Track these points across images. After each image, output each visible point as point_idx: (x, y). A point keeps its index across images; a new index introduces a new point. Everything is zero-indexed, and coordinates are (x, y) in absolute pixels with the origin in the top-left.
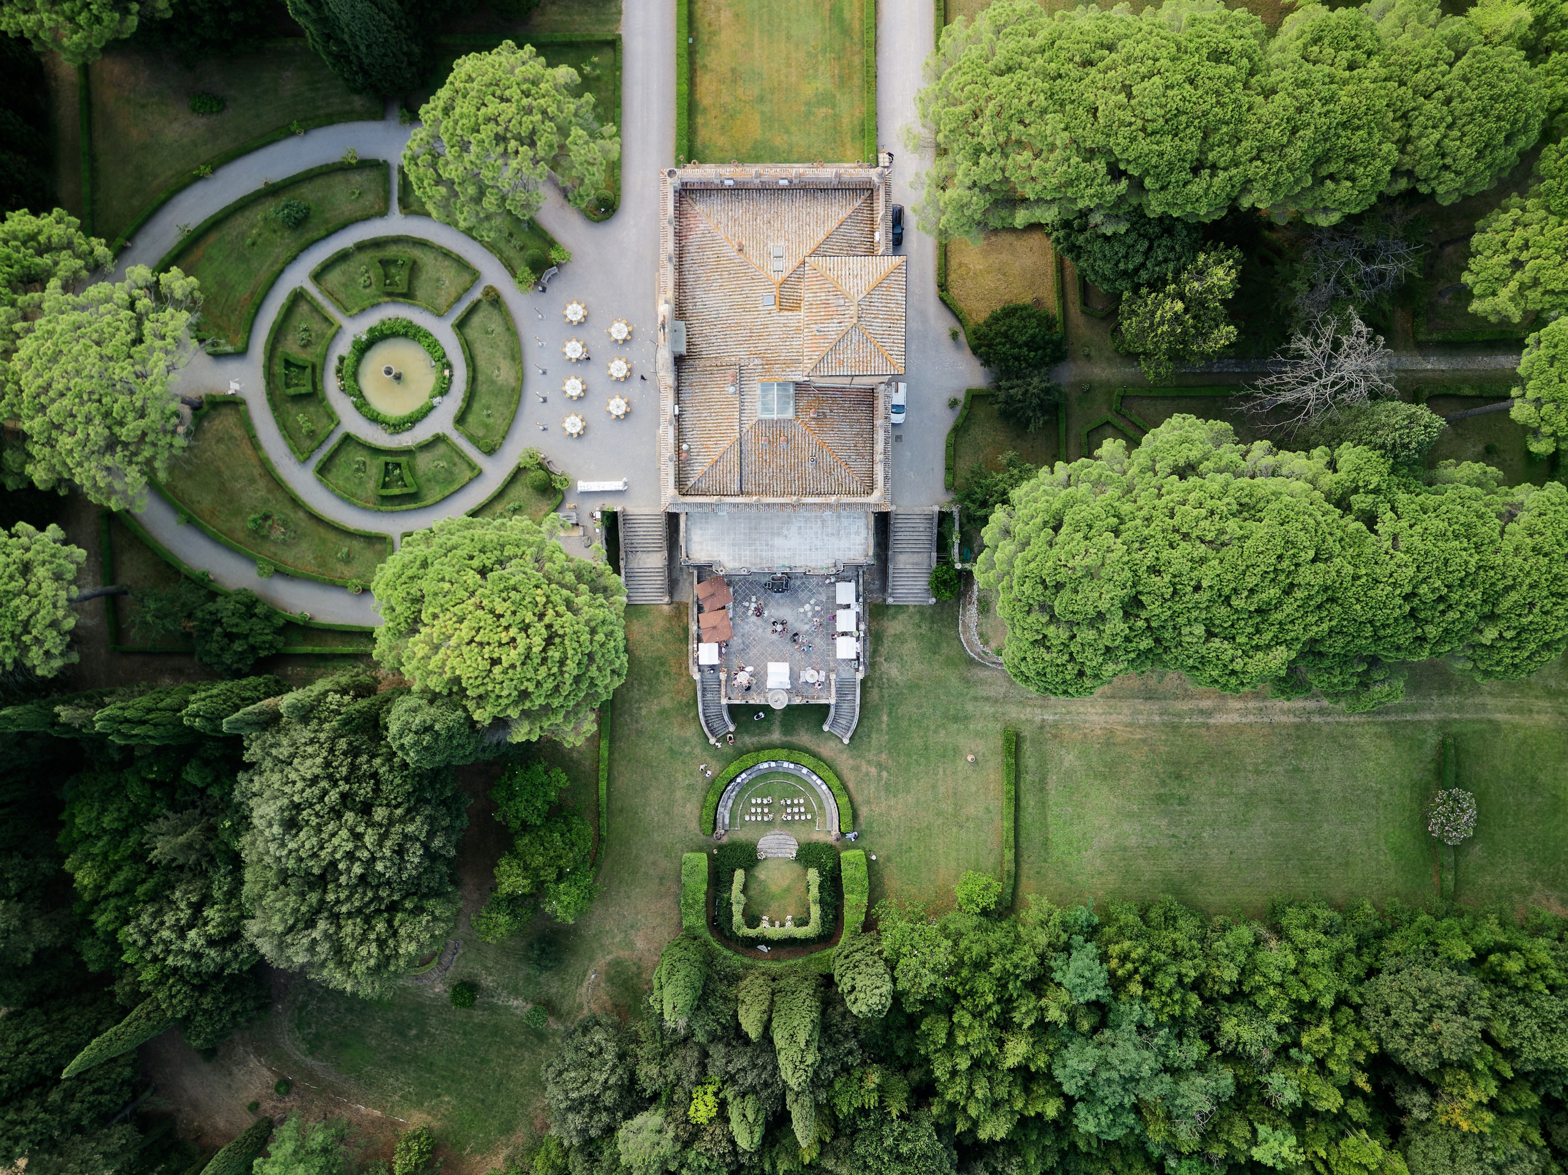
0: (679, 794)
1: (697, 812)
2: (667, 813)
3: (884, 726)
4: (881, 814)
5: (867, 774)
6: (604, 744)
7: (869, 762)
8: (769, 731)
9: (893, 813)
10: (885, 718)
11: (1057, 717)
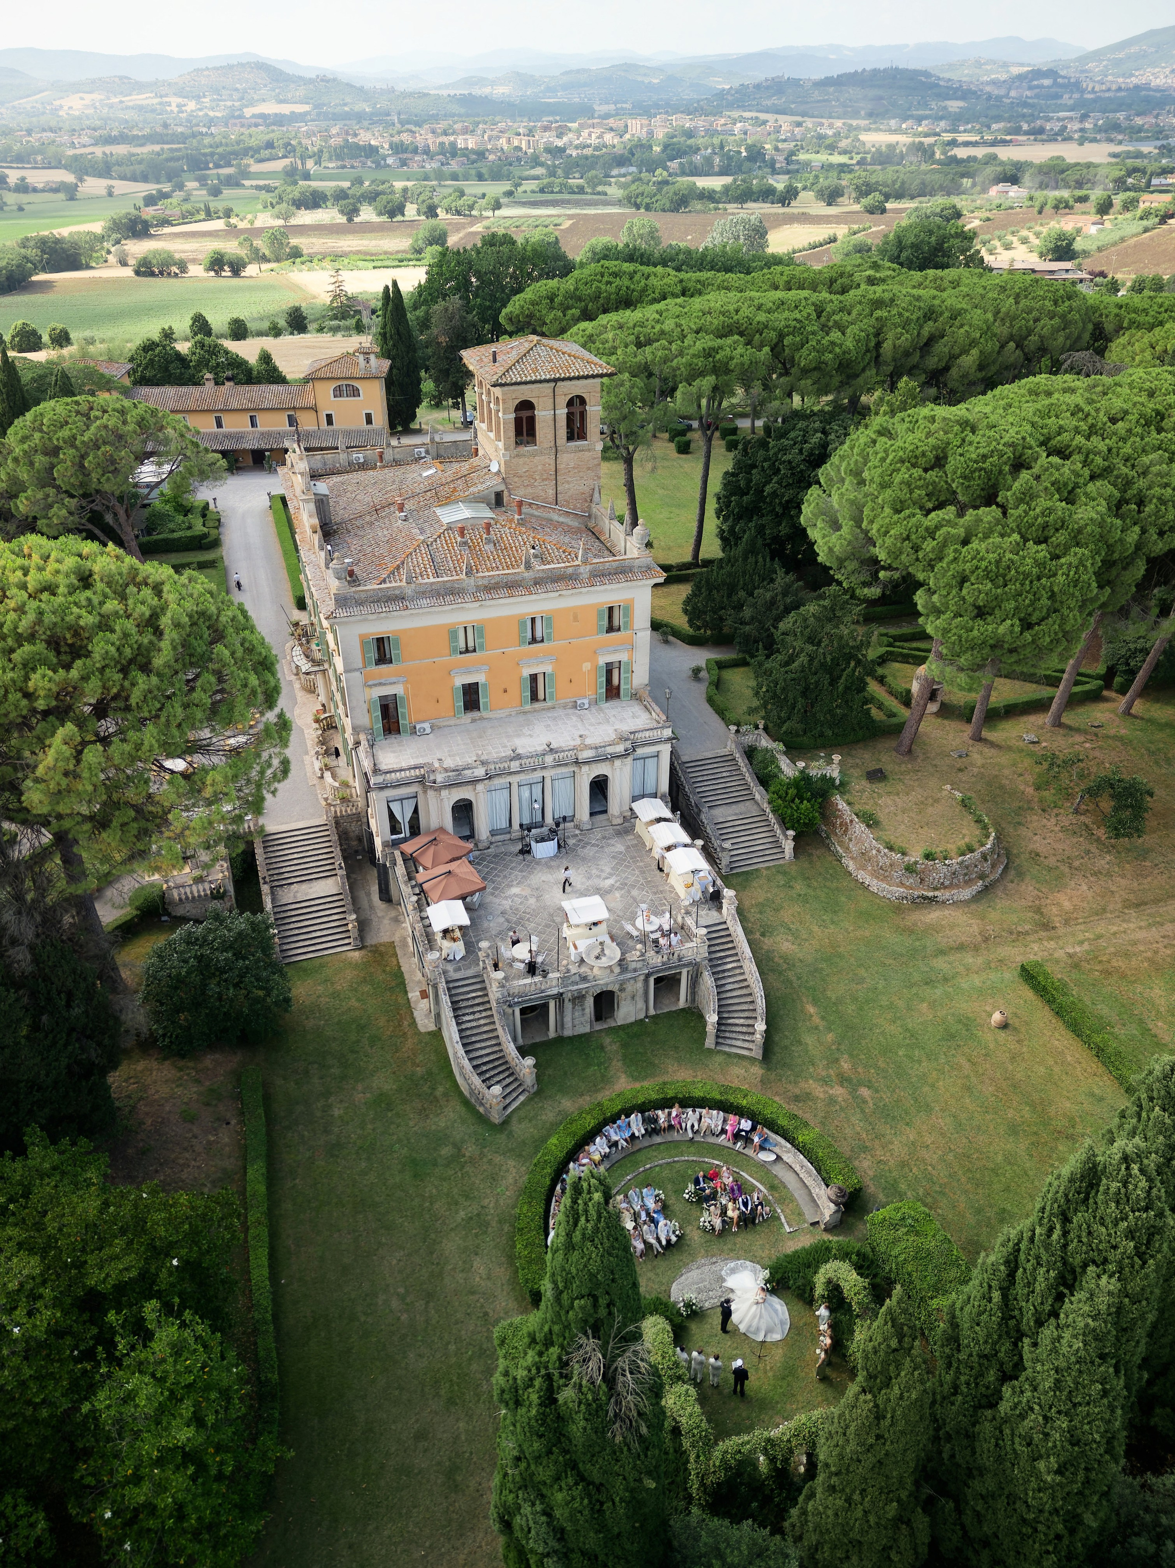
0: (451, 1246)
1: (502, 1273)
2: (430, 1296)
3: (816, 1020)
4: (903, 1164)
5: (832, 1101)
6: (256, 1172)
7: (825, 1081)
8: (606, 1080)
9: (924, 1154)
10: (811, 1010)
11: (1086, 946)
